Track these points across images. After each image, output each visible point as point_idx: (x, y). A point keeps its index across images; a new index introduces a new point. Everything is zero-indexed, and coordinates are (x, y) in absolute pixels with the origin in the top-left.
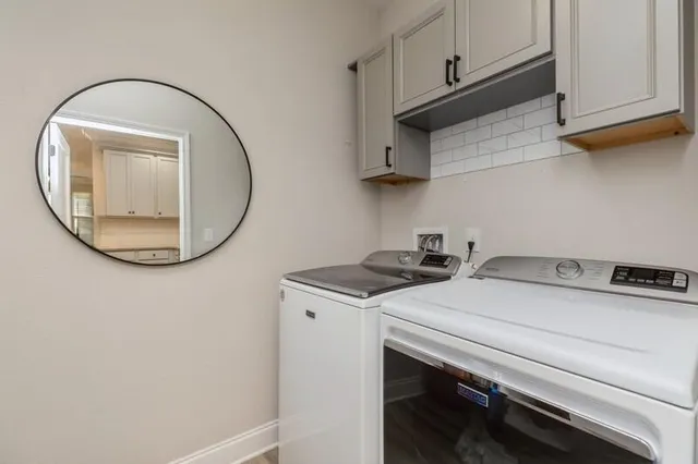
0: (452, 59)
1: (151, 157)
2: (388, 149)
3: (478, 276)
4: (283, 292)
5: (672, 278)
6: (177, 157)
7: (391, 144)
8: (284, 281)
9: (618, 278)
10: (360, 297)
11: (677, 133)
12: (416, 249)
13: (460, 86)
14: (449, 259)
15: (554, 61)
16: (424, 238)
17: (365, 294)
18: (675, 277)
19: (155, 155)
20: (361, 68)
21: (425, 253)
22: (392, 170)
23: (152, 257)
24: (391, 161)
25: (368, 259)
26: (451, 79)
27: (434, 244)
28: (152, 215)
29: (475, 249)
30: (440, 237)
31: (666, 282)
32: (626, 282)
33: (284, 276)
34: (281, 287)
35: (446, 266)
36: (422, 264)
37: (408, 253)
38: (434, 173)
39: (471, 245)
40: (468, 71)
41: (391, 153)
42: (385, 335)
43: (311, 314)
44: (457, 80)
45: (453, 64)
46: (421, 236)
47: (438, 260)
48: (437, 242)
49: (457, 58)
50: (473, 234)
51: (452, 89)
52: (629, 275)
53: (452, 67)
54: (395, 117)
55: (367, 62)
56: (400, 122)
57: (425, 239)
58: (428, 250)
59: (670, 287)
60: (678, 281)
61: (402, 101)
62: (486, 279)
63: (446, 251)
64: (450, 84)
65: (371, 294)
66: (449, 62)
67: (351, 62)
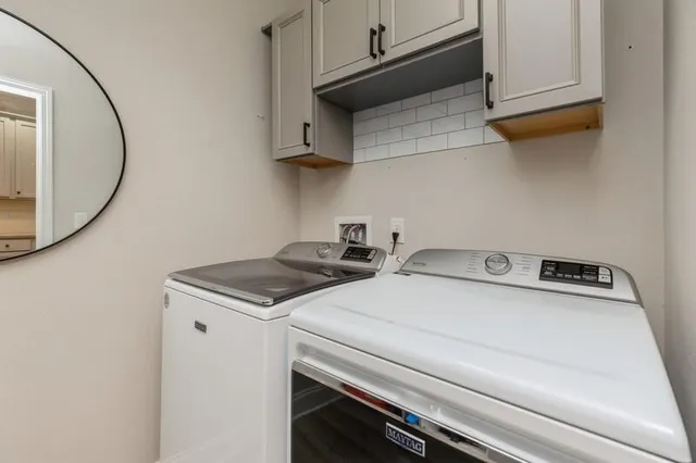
0: (376, 28)
1: (7, 120)
2: (306, 125)
3: (404, 272)
4: (167, 297)
5: (597, 274)
6: (34, 121)
7: (309, 121)
8: (169, 282)
9: (547, 273)
10: (264, 305)
11: (588, 128)
12: (337, 240)
13: (385, 59)
14: (373, 252)
15: (482, 39)
16: (346, 228)
17: (270, 301)
18: (600, 272)
19: (13, 118)
20: (276, 31)
21: (348, 245)
22: (310, 150)
23: (4, 249)
24: (309, 140)
25: (283, 252)
26: (376, 51)
27: (357, 235)
28: (7, 194)
29: (399, 240)
30: (363, 227)
31: (593, 278)
32: (554, 278)
33: (169, 276)
34: (166, 290)
35: (370, 260)
36: (344, 258)
37: (328, 245)
38: (358, 157)
39: (395, 236)
40: (393, 43)
41: (310, 130)
42: (294, 356)
43: (201, 327)
44: (382, 53)
45: (377, 33)
46: (343, 226)
47: (360, 253)
48: (360, 234)
49: (382, 28)
50: (397, 224)
51: (377, 63)
52: (557, 270)
53: (376, 38)
54: (315, 90)
55: (284, 24)
56: (319, 96)
57: (347, 230)
58: (350, 242)
59: (597, 283)
60: (604, 277)
61: (322, 72)
62: (413, 276)
63: (369, 243)
64: (374, 56)
65: (277, 300)
66: (373, 32)
67: (265, 24)
